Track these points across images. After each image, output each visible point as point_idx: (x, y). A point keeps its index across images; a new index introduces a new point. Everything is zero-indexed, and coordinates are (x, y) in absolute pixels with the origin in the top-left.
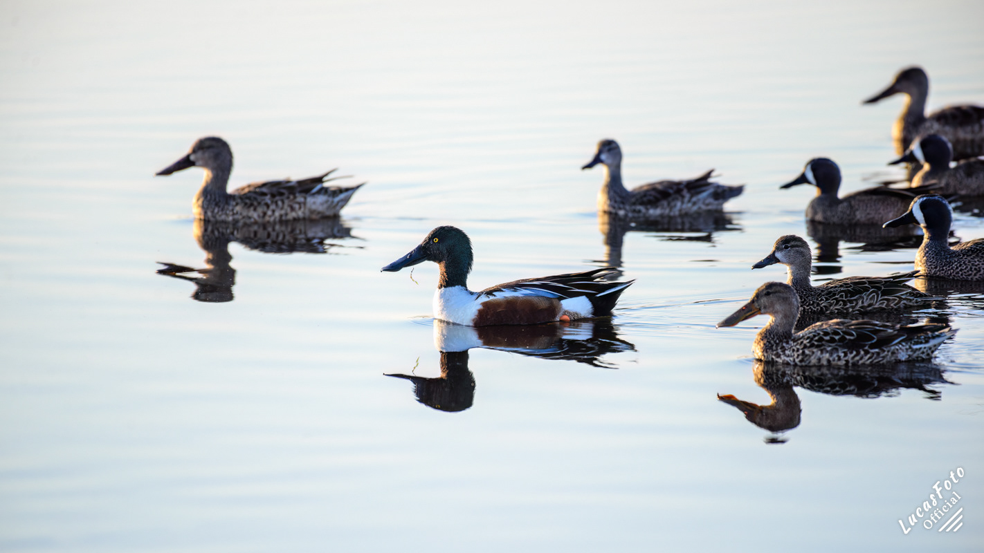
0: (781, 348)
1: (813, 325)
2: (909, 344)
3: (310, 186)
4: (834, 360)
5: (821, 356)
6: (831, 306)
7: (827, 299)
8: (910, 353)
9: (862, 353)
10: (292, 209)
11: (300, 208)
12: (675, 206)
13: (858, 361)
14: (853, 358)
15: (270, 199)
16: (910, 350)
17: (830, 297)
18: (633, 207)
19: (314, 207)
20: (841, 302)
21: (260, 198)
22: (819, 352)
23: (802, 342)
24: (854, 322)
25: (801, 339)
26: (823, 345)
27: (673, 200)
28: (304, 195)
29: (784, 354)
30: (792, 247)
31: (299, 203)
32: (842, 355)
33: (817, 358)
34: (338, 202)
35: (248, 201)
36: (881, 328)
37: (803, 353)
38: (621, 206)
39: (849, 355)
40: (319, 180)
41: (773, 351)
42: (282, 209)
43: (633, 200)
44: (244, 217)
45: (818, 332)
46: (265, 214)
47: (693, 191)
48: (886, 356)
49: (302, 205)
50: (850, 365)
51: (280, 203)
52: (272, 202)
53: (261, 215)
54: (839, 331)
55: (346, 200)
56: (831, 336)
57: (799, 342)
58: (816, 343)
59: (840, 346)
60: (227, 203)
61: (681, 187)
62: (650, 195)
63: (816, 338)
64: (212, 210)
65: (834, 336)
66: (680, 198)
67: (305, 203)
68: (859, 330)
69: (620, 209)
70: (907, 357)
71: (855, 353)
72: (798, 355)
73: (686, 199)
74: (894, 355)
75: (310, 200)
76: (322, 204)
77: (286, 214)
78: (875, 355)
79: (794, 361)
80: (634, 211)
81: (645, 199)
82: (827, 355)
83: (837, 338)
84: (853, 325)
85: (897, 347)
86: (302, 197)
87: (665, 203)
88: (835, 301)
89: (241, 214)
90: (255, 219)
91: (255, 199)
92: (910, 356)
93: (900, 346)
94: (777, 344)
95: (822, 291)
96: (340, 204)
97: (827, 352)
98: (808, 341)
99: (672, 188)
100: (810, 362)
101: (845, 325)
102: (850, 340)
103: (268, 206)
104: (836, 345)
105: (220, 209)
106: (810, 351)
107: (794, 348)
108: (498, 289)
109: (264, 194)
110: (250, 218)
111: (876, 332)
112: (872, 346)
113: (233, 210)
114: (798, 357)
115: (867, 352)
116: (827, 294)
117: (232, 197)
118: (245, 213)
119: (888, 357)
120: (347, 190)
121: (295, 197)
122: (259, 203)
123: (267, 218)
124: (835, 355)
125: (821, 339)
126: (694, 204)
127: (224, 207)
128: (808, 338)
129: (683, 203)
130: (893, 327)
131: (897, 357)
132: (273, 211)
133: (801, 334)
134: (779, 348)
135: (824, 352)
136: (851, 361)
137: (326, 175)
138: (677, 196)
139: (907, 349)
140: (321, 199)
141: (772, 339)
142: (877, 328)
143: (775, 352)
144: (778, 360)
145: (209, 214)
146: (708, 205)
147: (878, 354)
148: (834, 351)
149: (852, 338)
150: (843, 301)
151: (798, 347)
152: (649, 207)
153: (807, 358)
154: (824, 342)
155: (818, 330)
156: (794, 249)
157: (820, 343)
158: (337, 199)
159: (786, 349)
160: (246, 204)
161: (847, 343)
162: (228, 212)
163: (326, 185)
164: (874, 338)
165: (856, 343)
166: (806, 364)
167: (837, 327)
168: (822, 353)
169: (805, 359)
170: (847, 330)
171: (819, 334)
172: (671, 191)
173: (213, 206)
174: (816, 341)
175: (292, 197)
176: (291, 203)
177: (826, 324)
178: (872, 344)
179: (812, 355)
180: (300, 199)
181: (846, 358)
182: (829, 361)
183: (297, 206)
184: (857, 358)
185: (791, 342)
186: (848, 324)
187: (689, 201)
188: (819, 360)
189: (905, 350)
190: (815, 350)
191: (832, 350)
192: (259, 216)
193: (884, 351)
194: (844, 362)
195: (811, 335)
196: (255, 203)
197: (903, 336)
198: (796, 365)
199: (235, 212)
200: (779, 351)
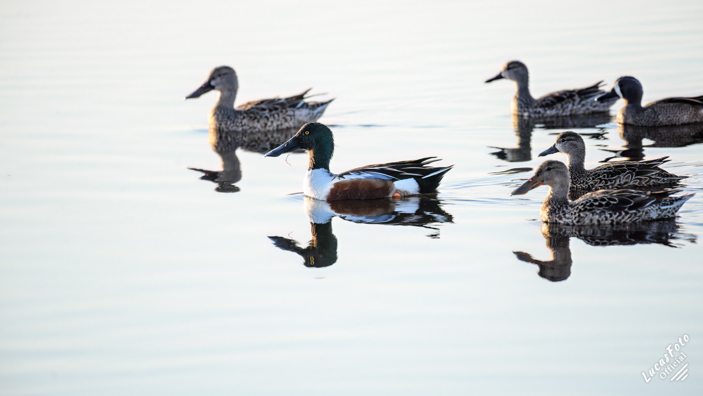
0: (562, 212)
1: (585, 195)
2: (658, 205)
3: (295, 102)
4: (602, 220)
5: (593, 218)
6: (596, 184)
7: (593, 179)
8: (659, 212)
9: (623, 213)
10: (286, 120)
11: (291, 119)
12: (567, 107)
13: (620, 220)
14: (617, 217)
15: (268, 113)
16: (659, 210)
17: (596, 177)
18: (535, 110)
19: (300, 118)
20: (604, 181)
21: (261, 113)
22: (591, 215)
23: (578, 208)
24: (615, 191)
25: (577, 205)
26: (593, 209)
27: (566, 103)
28: (292, 109)
29: (565, 217)
30: (568, 140)
31: (290, 116)
32: (608, 216)
33: (589, 219)
34: (317, 113)
35: (252, 115)
36: (637, 195)
37: (579, 215)
38: (526, 109)
39: (613, 215)
40: (301, 97)
41: (556, 214)
42: (278, 120)
43: (536, 104)
44: (250, 128)
45: (589, 199)
46: (266, 125)
47: (583, 97)
48: (642, 214)
49: (292, 117)
50: (615, 223)
51: (276, 116)
52: (271, 115)
53: (263, 125)
54: (605, 198)
55: (322, 112)
56: (600, 202)
57: (576, 207)
58: (588, 208)
59: (606, 209)
60: (236, 117)
61: (574, 93)
62: (548, 100)
63: (588, 204)
64: (225, 122)
65: (602, 202)
66: (572, 101)
67: (294, 116)
68: (620, 197)
69: (525, 111)
70: (657, 215)
71: (618, 214)
72: (576, 218)
73: (576, 102)
74: (648, 214)
75: (297, 113)
76: (306, 116)
77: (282, 125)
78: (633, 215)
79: (573, 222)
80: (536, 112)
81: (544, 103)
82: (597, 217)
83: (604, 203)
84: (615, 193)
85: (649, 208)
86: (292, 110)
87: (559, 105)
88: (599, 180)
89: (248, 125)
90: (259, 129)
91: (258, 113)
92: (659, 214)
93: (652, 207)
94: (559, 209)
95: (591, 173)
96: (318, 115)
97: (597, 214)
98: (582, 206)
99: (565, 94)
100: (584, 223)
101: (610, 193)
102: (613, 204)
103: (268, 119)
104: (604, 209)
105: (232, 122)
106: (584, 214)
107: (572, 212)
108: (347, 173)
109: (264, 110)
110: (255, 128)
111: (632, 197)
112: (631, 208)
113: (241, 122)
114: (575, 219)
115: (627, 213)
116: (594, 175)
117: (238, 113)
118: (251, 125)
119: (643, 216)
120: (322, 104)
121: (287, 111)
122: (261, 117)
123: (268, 128)
124: (603, 216)
125: (592, 205)
126: (583, 105)
127: (234, 120)
128: (582, 204)
129: (573, 105)
130: (645, 194)
131: (650, 216)
132: (272, 122)
133: (577, 201)
134: (560, 212)
135: (595, 214)
136: (615, 220)
137: (305, 93)
138: (570, 100)
139: (657, 210)
140: (305, 112)
141: (556, 205)
142: (634, 194)
143: (558, 216)
144: (560, 221)
145: (223, 125)
146: (595, 106)
147: (635, 214)
148: (603, 213)
149: (615, 203)
150: (605, 180)
151: (575, 211)
152: (547, 109)
153: (583, 219)
154: (594, 207)
155: (590, 198)
156: (570, 142)
157: (591, 208)
158: (316, 112)
159: (566, 213)
160: (251, 117)
161: (611, 207)
162: (238, 124)
163: (306, 101)
164: (632, 202)
165: (619, 206)
166: (582, 224)
167: (603, 195)
168: (593, 215)
169: (581, 220)
170: (611, 197)
171: (590, 201)
172: (565, 97)
173: (226, 119)
174: (588, 206)
175: (284, 111)
176: (284, 116)
177: (595, 194)
178: (630, 206)
179: (586, 217)
180: (290, 113)
181: (612, 218)
182: (599, 221)
183: (288, 118)
184: (620, 218)
185: (570, 208)
186: (612, 193)
187: (579, 103)
188: (591, 220)
189: (655, 210)
190: (588, 213)
191: (600, 212)
192: (262, 127)
193: (640, 212)
194: (610, 222)
195: (584, 202)
196: (258, 117)
197: (653, 199)
198: (574, 225)
199: (243, 123)
200: (561, 214)
